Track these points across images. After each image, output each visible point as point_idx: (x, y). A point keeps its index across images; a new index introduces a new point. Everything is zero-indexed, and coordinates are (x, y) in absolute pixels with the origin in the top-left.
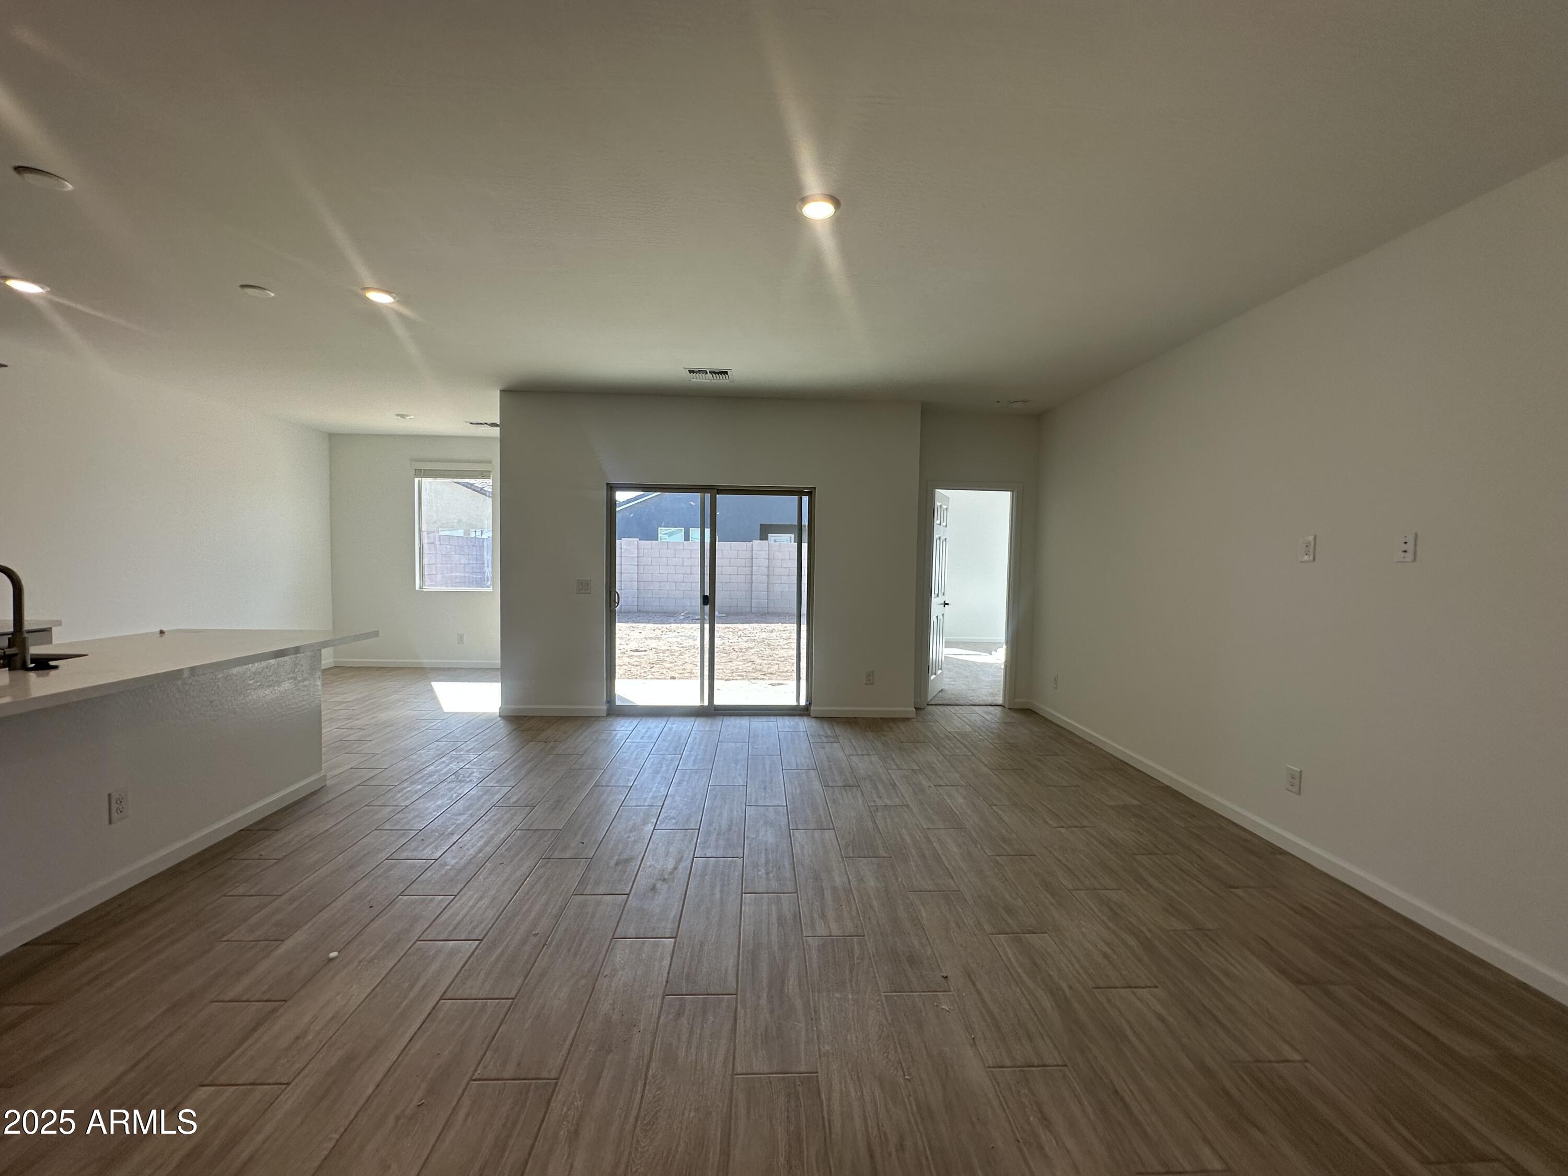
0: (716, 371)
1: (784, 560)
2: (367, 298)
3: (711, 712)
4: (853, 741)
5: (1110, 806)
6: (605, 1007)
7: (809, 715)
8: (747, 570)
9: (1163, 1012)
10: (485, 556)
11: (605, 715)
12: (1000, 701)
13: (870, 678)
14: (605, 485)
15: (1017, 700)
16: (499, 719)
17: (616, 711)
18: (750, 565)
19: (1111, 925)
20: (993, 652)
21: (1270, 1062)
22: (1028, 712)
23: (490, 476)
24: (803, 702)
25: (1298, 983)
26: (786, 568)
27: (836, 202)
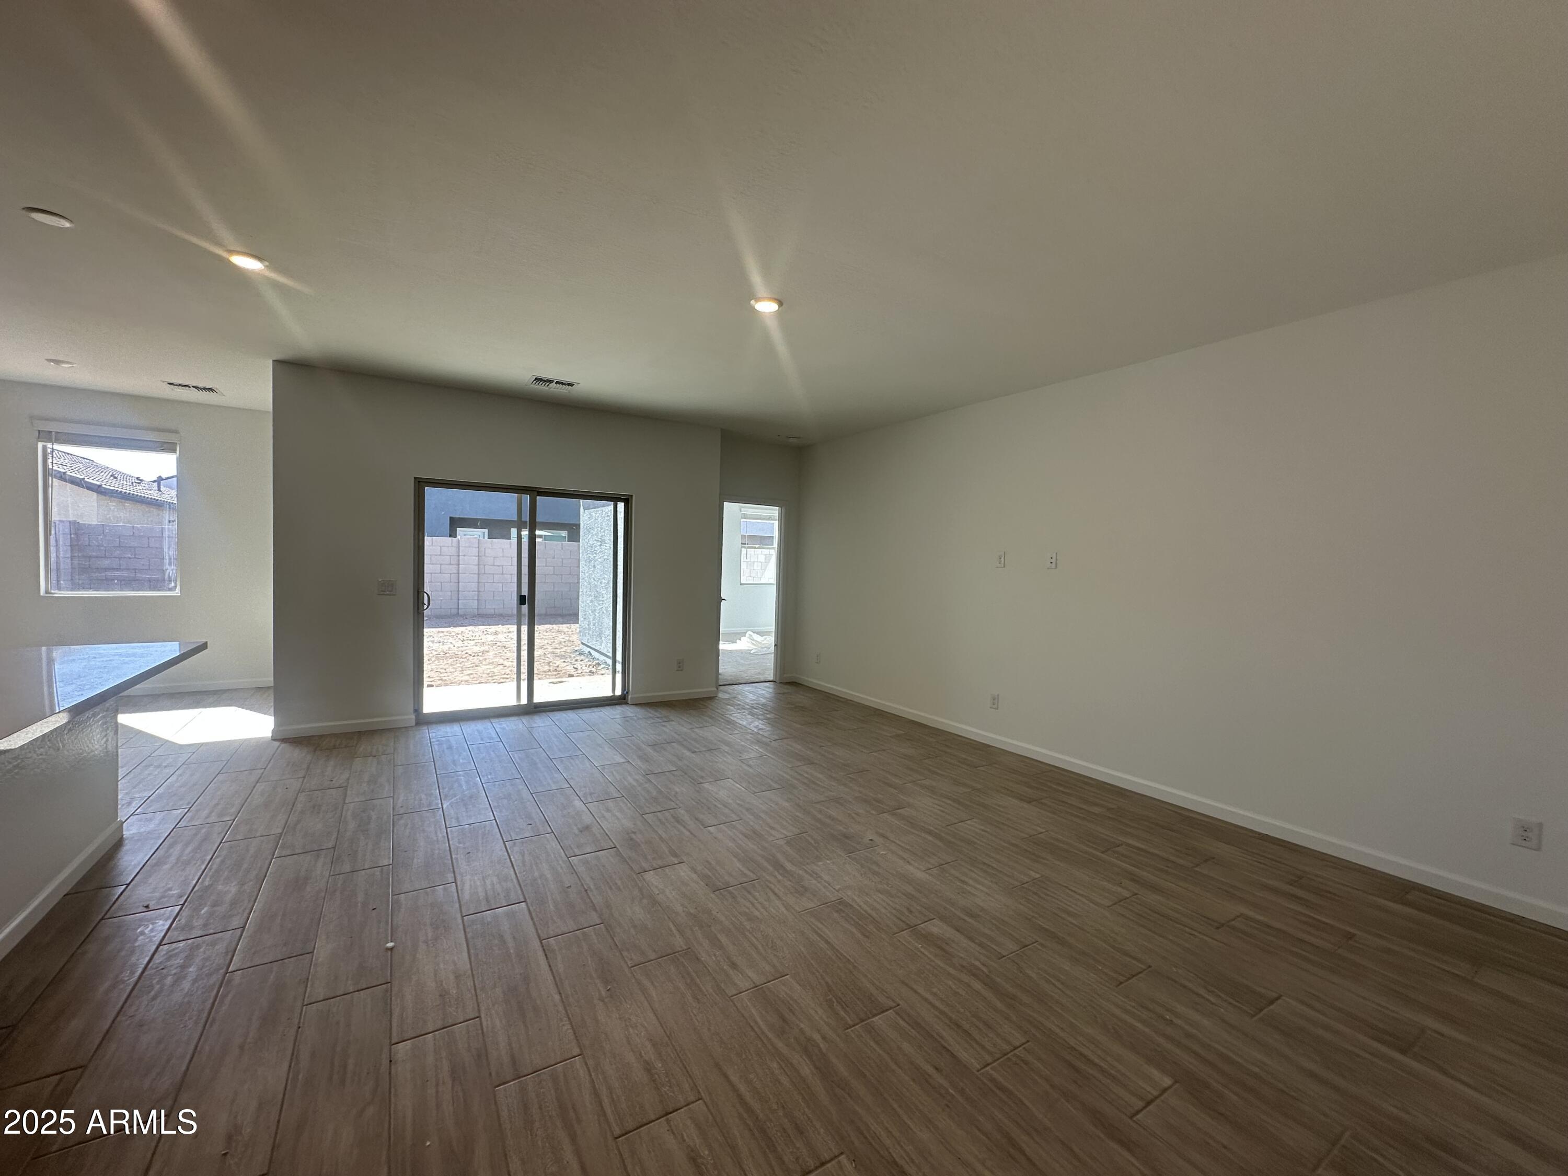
0: (564, 382)
1: (497, 557)
2: (230, 261)
3: (533, 709)
4: (683, 718)
5: (890, 737)
6: (679, 909)
7: (627, 703)
8: (453, 569)
9: (983, 828)
10: (166, 550)
11: (414, 724)
12: (771, 679)
13: (680, 666)
14: (413, 479)
15: (785, 676)
16: (277, 744)
17: (425, 721)
18: (457, 563)
19: (934, 797)
20: (738, 641)
21: (1034, 835)
22: (794, 684)
23: (176, 450)
24: (618, 692)
25: (1029, 802)
26: (498, 566)
27: (780, 303)
